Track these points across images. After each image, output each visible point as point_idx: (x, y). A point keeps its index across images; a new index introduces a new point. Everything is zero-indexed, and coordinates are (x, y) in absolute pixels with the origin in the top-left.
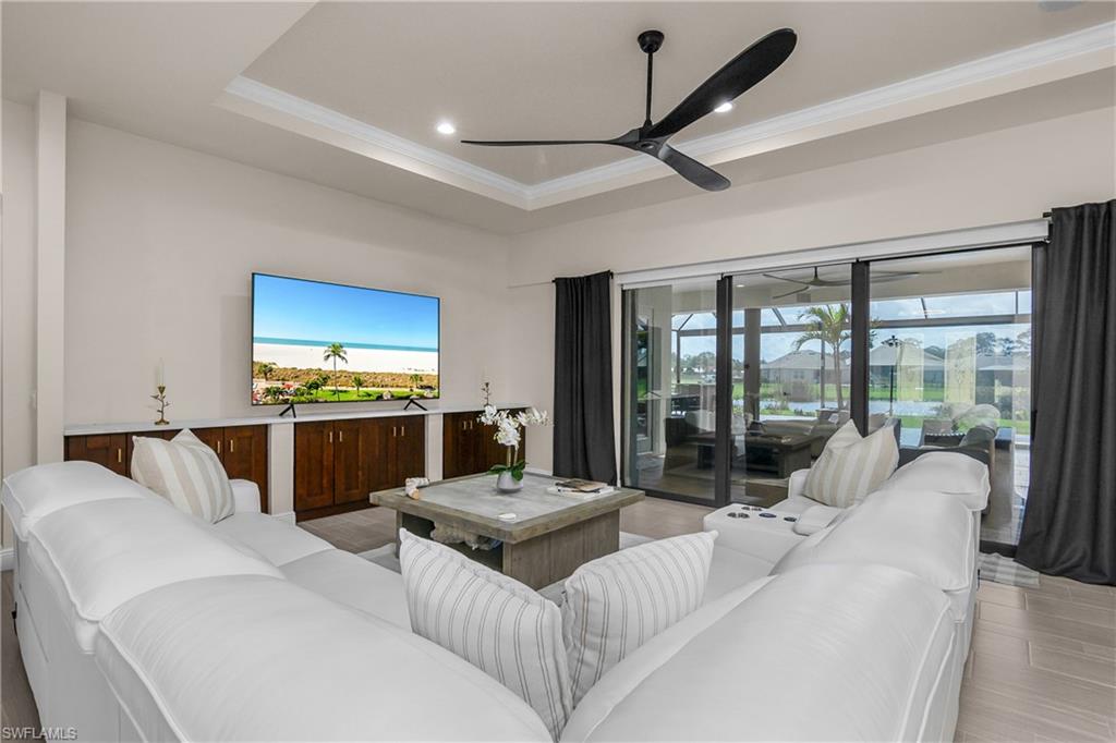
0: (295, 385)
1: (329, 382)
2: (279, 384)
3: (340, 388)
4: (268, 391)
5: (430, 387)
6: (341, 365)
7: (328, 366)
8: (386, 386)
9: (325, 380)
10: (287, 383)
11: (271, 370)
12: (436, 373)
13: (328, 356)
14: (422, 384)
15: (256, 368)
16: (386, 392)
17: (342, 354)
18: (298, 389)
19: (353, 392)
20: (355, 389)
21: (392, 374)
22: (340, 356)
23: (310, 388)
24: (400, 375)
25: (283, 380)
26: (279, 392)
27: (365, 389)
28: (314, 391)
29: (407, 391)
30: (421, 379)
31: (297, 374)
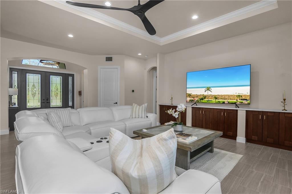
0: (196, 99)
1: (206, 98)
2: (193, 99)
3: (209, 100)
4: (190, 100)
5: (246, 100)
6: (209, 93)
7: (206, 94)
8: (226, 99)
9: (205, 97)
10: (194, 98)
11: (191, 95)
12: (249, 94)
13: (206, 91)
14: (242, 98)
15: (187, 95)
16: (226, 101)
17: (210, 90)
18: (198, 100)
19: (214, 101)
20: (215, 100)
21: (228, 95)
22: (209, 90)
23: (201, 100)
24: (232, 95)
25: (194, 97)
26: (193, 101)
27: (218, 100)
28: (202, 101)
29: (235, 101)
30: (241, 97)
31: (197, 96)
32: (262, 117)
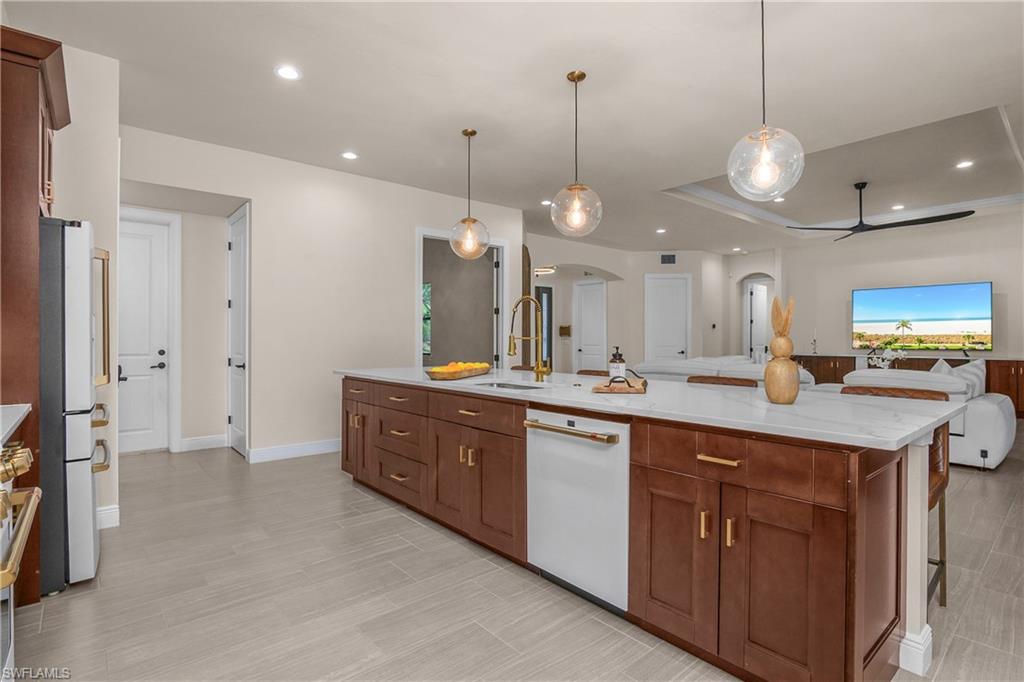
0: (876, 343)
1: (899, 341)
2: (868, 343)
3: (906, 344)
5: (984, 343)
6: (907, 332)
7: (899, 333)
8: (941, 343)
9: (896, 340)
10: (872, 342)
11: (863, 336)
12: (990, 334)
13: (899, 327)
14: (974, 341)
15: (855, 336)
16: (941, 346)
18: (879, 345)
19: (916, 346)
20: (918, 344)
21: (947, 336)
22: (907, 327)
23: (886, 344)
24: (954, 336)
25: (870, 340)
26: (868, 347)
27: (925, 344)
28: (889, 346)
29: (960, 346)
30: (973, 338)
31: (878, 338)
32: (1017, 371)
